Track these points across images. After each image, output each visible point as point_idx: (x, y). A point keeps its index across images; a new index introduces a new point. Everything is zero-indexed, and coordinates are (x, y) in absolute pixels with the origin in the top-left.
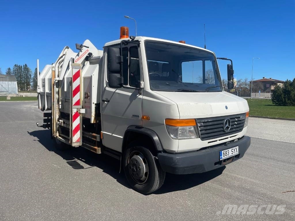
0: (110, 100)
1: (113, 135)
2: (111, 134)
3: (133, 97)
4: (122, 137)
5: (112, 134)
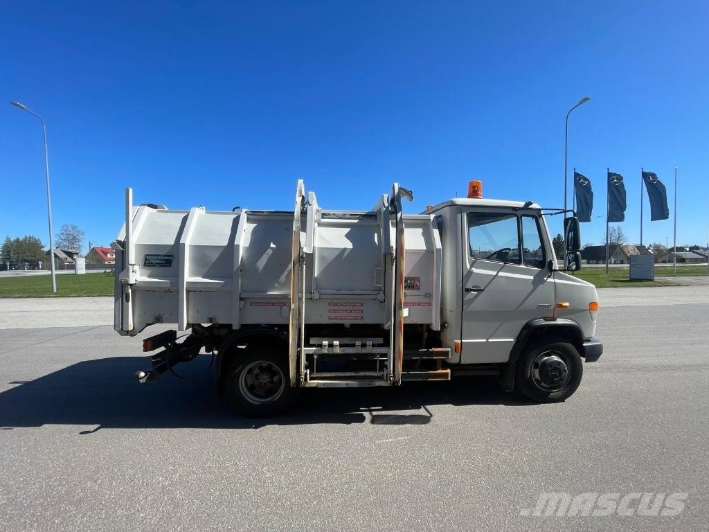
0: (486, 287)
1: (490, 340)
2: (485, 340)
3: (538, 281)
4: (513, 340)
5: (487, 339)
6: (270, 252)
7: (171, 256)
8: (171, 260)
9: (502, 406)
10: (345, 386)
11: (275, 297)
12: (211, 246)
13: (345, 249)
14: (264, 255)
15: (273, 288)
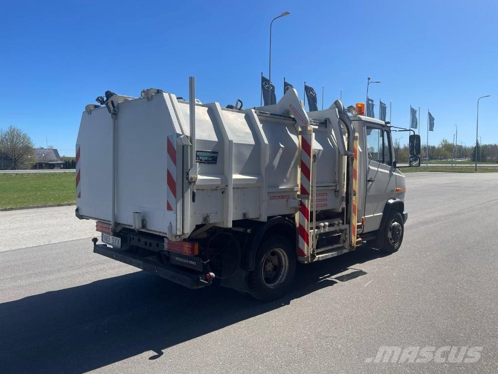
0: (375, 178)
4: (382, 214)
5: (374, 215)
6: (281, 151)
7: (217, 153)
8: (217, 157)
9: (379, 259)
10: (331, 256)
11: (284, 191)
12: (245, 144)
13: (320, 150)
14: (278, 154)
15: (283, 183)
